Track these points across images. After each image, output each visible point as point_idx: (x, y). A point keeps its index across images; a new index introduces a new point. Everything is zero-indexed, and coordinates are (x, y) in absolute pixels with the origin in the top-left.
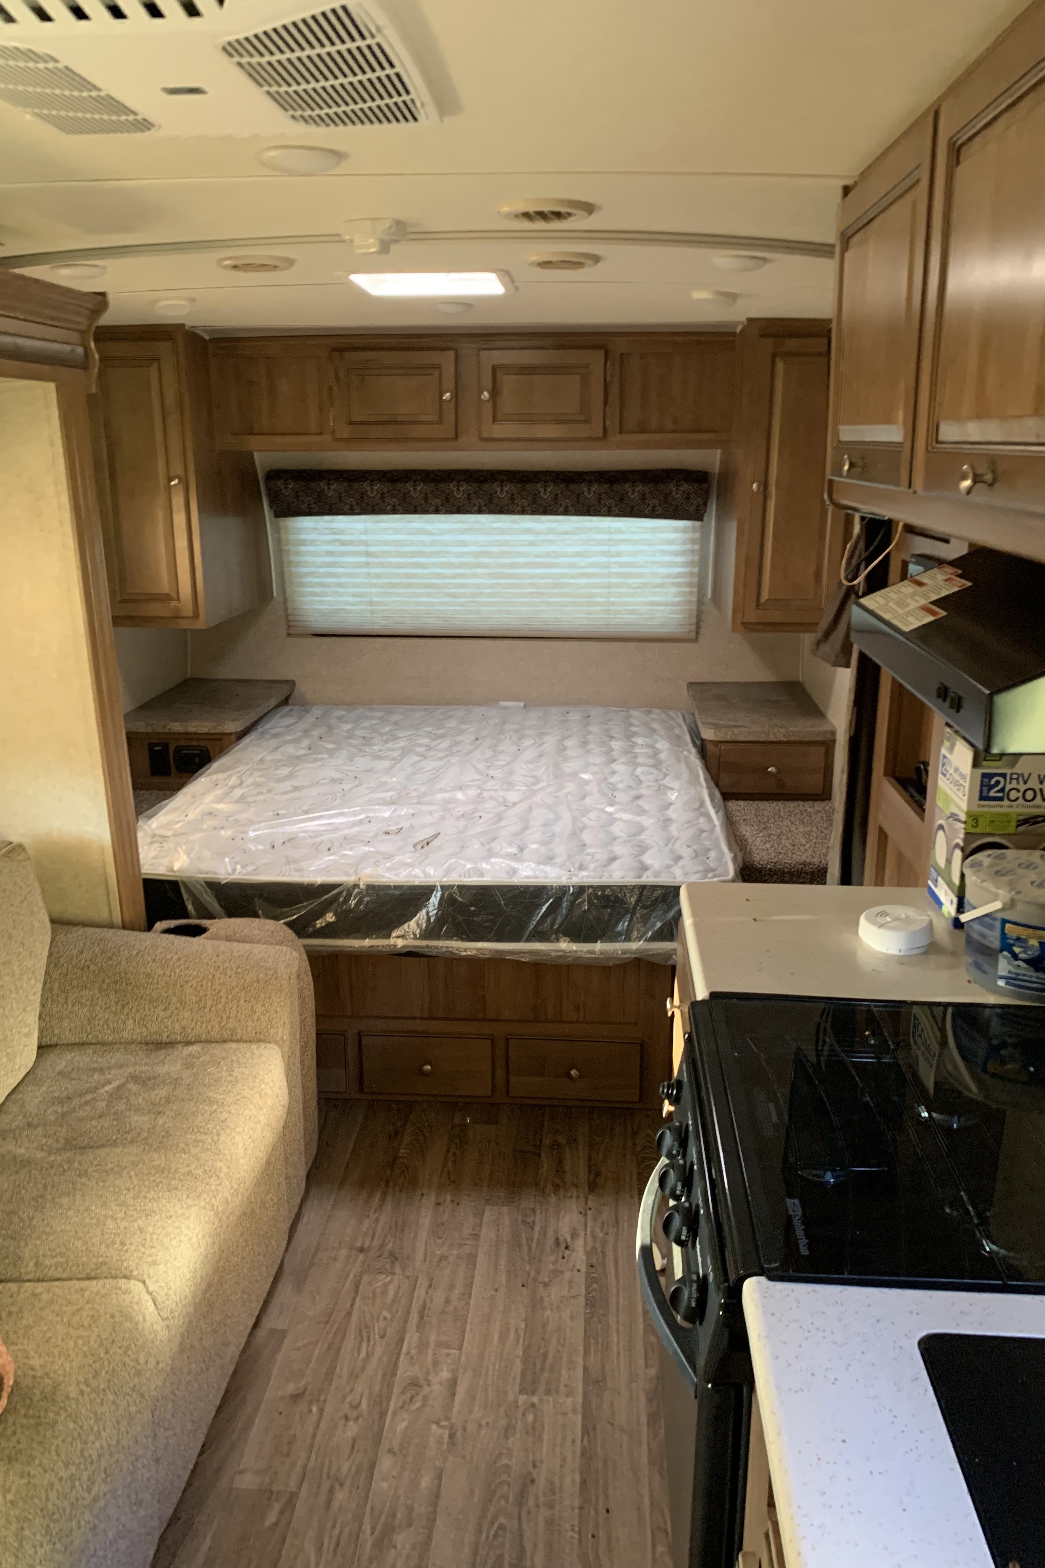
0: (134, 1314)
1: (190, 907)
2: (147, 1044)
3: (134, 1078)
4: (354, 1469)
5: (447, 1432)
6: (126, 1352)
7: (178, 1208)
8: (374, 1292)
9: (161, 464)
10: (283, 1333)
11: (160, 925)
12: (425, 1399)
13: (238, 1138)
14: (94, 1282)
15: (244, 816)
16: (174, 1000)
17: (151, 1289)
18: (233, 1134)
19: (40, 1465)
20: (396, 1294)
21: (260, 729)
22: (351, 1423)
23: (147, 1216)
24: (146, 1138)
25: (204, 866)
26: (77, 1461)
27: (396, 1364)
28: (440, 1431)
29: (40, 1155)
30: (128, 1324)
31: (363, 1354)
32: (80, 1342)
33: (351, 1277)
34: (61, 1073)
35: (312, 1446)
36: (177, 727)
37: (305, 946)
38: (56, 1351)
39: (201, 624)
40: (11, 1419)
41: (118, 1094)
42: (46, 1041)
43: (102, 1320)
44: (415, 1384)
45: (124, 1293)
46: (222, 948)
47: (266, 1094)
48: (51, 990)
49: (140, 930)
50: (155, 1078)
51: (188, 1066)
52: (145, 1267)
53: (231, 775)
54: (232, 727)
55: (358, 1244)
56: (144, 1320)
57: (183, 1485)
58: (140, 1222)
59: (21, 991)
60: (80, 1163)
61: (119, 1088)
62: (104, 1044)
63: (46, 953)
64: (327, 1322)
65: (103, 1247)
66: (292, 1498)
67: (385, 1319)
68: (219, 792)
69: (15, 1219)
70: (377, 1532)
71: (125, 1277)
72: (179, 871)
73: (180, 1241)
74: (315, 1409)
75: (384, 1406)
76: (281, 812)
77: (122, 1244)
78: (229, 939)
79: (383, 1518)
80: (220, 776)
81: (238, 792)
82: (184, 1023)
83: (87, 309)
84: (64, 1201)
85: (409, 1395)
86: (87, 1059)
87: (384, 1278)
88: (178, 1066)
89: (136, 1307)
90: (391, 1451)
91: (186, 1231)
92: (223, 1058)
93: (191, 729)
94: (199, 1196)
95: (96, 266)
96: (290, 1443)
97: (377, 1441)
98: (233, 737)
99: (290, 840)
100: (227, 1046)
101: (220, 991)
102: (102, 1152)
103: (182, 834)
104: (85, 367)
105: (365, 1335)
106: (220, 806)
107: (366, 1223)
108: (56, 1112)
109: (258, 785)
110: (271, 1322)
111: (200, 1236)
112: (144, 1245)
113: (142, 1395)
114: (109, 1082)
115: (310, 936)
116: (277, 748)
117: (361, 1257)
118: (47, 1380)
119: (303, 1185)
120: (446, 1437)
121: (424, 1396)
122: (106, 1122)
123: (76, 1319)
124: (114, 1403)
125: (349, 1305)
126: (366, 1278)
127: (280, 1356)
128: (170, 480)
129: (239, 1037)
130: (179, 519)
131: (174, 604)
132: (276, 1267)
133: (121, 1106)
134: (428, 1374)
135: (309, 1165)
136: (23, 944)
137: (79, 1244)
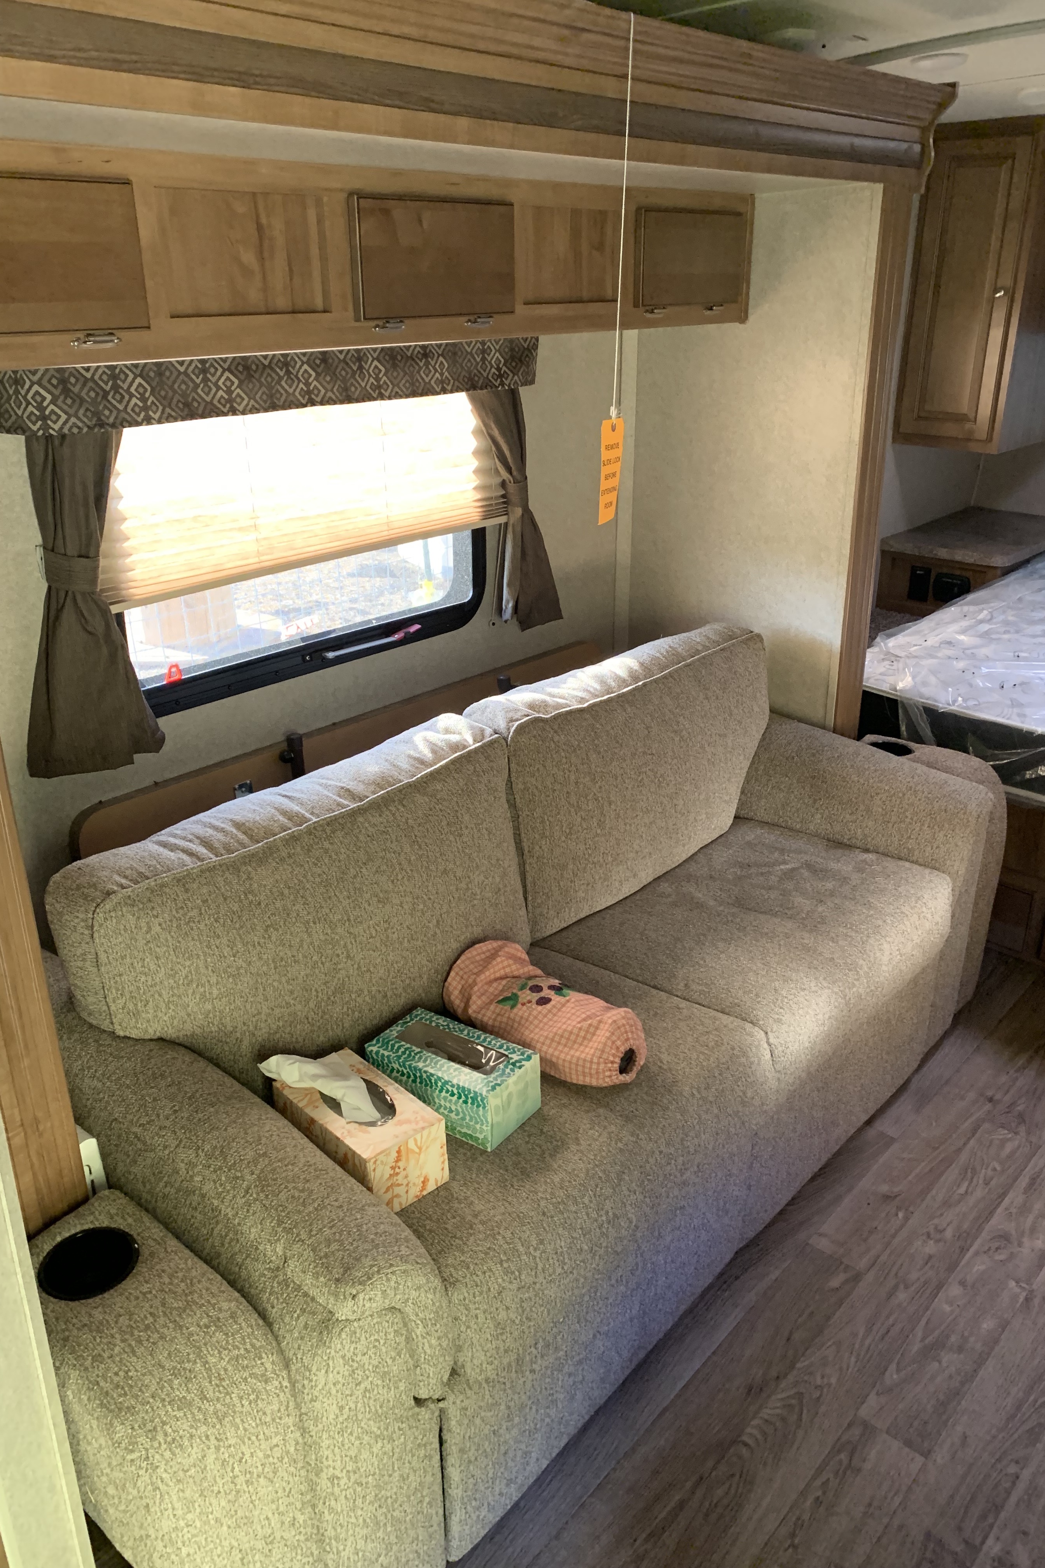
0: (751, 1055)
1: (903, 728)
2: (828, 840)
3: (809, 866)
4: (922, 1280)
5: (1024, 1294)
6: (736, 1082)
7: (813, 984)
8: (991, 1142)
9: (990, 274)
10: (892, 1140)
11: (870, 738)
12: (1012, 1256)
13: (886, 946)
14: (726, 1017)
15: (984, 651)
16: (862, 807)
17: (771, 1040)
18: (883, 941)
19: (648, 1133)
20: (1013, 1153)
21: (1030, 568)
22: (932, 1242)
23: (784, 981)
24: (803, 919)
25: (925, 691)
26: (677, 1146)
27: (991, 1213)
28: (1018, 1290)
29: (712, 903)
30: (743, 1060)
31: (962, 1190)
32: (702, 1057)
33: (974, 1118)
34: (749, 843)
35: (888, 1244)
36: (943, 553)
37: (1006, 793)
38: (682, 1056)
39: (993, 449)
40: (635, 1090)
41: (789, 875)
42: (742, 813)
43: (723, 1048)
44: (1005, 1237)
45: (747, 1034)
46: (918, 772)
47: (924, 917)
48: (757, 770)
49: (849, 737)
50: (826, 871)
51: (861, 870)
52: (771, 1020)
53: (983, 609)
54: (999, 561)
55: (989, 1094)
56: (759, 1064)
57: (768, 1221)
58: (777, 983)
59: (729, 764)
60: (742, 920)
61: (793, 870)
62: (791, 829)
63: (759, 736)
64: (935, 1149)
65: (741, 992)
66: (857, 1278)
67: (995, 1169)
68: (965, 623)
69: (679, 946)
70: (927, 1341)
71: (752, 1022)
72: (901, 691)
73: (807, 1013)
74: (901, 1215)
75: (969, 1242)
76: (1021, 654)
77: (757, 995)
78: (929, 765)
79: (937, 1333)
80: (972, 608)
81: (985, 627)
82: (867, 831)
83: (934, 103)
84: (721, 945)
85: (997, 1244)
86: (773, 838)
87: (1003, 1133)
88: (850, 868)
89: (754, 1049)
90: (962, 1283)
91: (814, 1006)
92: (894, 873)
93: (958, 558)
94: (834, 982)
95: (957, 54)
96: (871, 1232)
97: (952, 1268)
98: (999, 572)
99: (1022, 684)
100: (901, 863)
101: (907, 810)
102: (762, 917)
103: (916, 657)
104: (918, 165)
105: (969, 1174)
106: (962, 637)
107: (1004, 1078)
108: (735, 873)
109: (1006, 623)
110: (884, 1125)
111: (827, 1016)
112: (774, 1003)
113: (743, 1123)
114: (785, 862)
115: (1015, 785)
116: (1040, 590)
117: (988, 1106)
118: (669, 1075)
119: (950, 1020)
120: (1021, 1299)
121: (1012, 1253)
122: (773, 895)
123: (704, 1038)
124: (717, 1116)
125: (962, 1143)
126: (986, 1126)
127: (882, 1160)
128: (996, 291)
129: (915, 858)
130: (996, 335)
131: (968, 426)
132: (902, 1082)
133: (789, 885)
134: (1022, 1234)
135: (961, 1005)
136: (740, 722)
137: (722, 982)
